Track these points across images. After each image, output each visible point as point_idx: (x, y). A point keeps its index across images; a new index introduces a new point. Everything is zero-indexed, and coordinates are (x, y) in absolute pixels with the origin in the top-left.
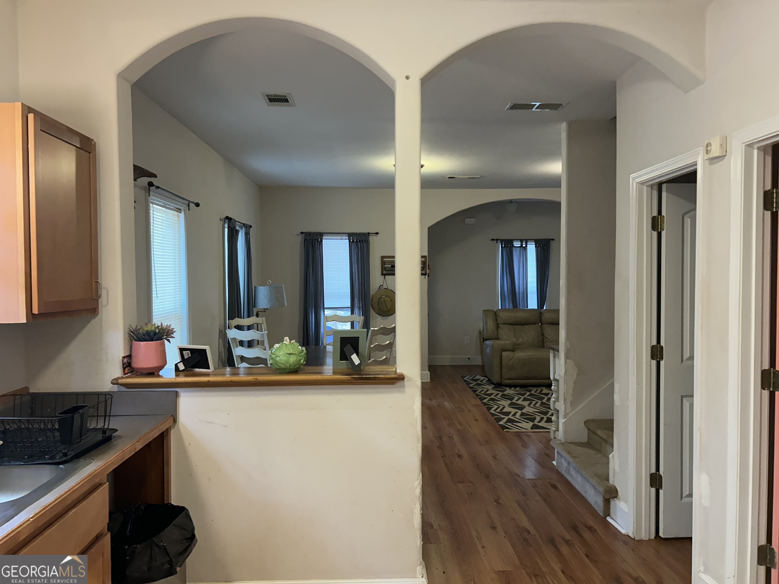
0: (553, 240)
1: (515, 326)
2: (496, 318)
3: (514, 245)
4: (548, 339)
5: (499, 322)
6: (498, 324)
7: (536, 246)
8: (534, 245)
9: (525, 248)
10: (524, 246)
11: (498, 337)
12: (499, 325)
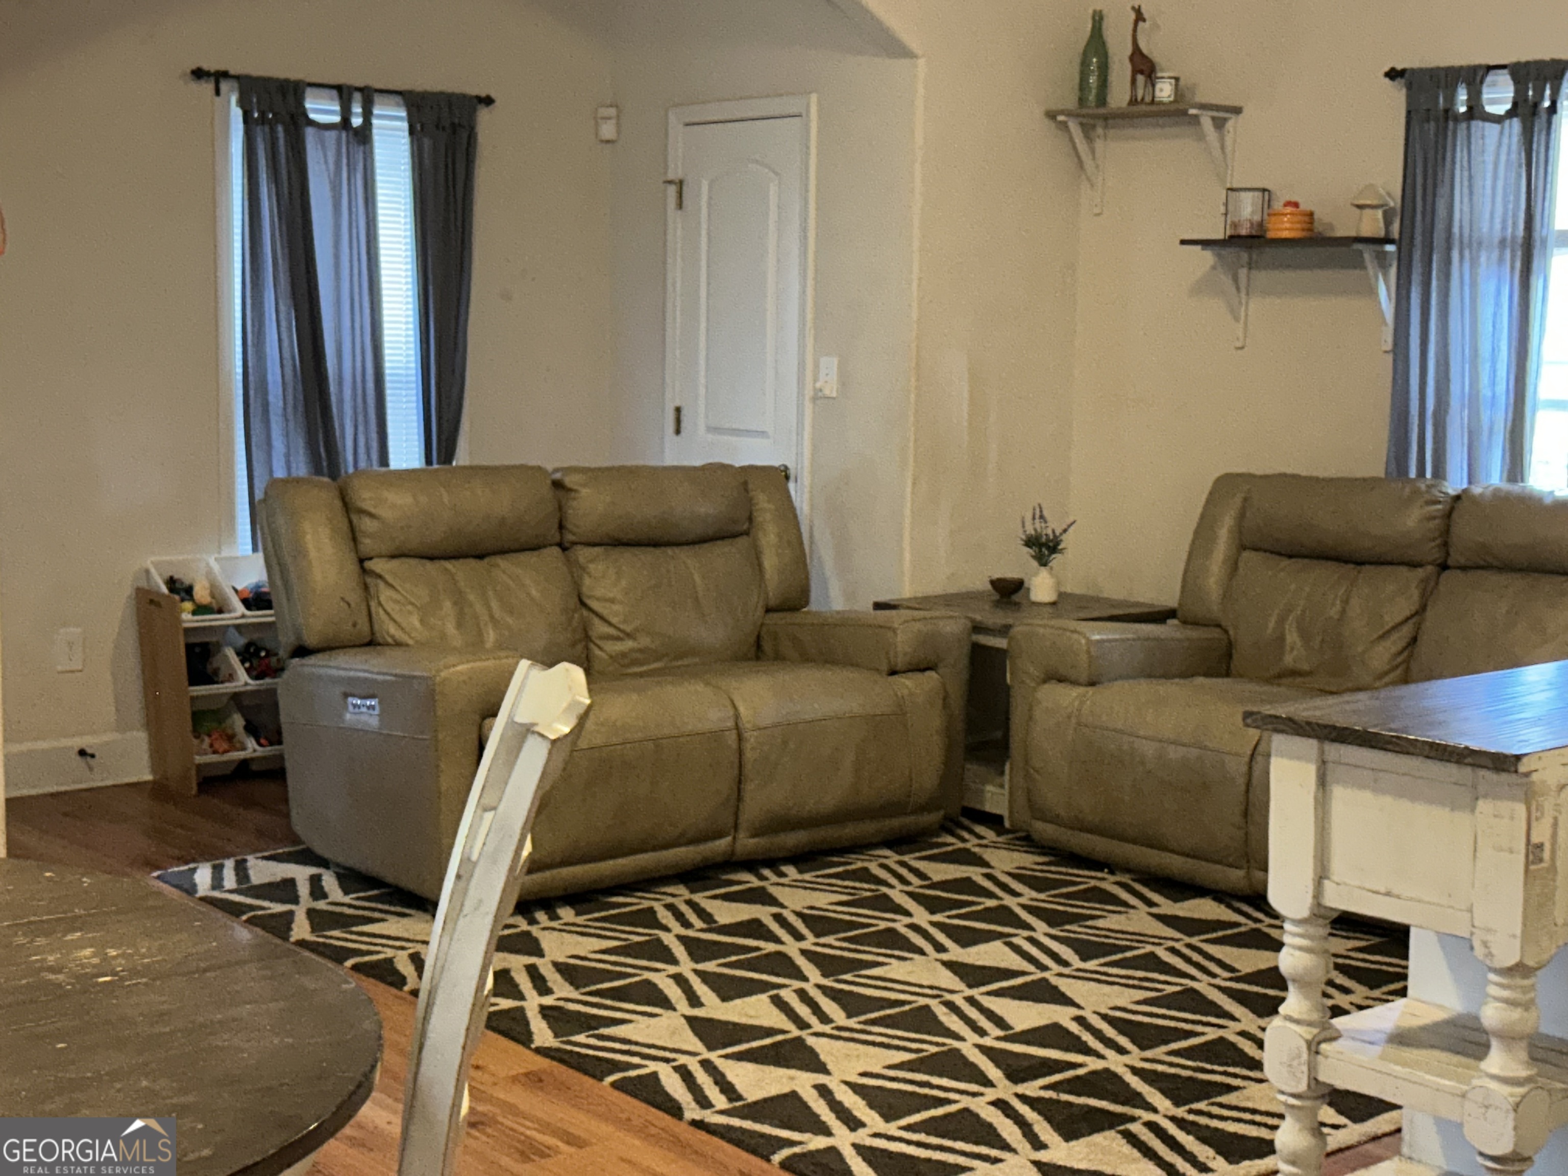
0: (488, 101)
1: (448, 565)
2: (350, 522)
3: (312, 116)
4: (610, 624)
5: (368, 545)
6: (361, 561)
7: (412, 131)
8: (405, 125)
9: (363, 136)
10: (357, 121)
11: (373, 633)
12: (369, 565)
